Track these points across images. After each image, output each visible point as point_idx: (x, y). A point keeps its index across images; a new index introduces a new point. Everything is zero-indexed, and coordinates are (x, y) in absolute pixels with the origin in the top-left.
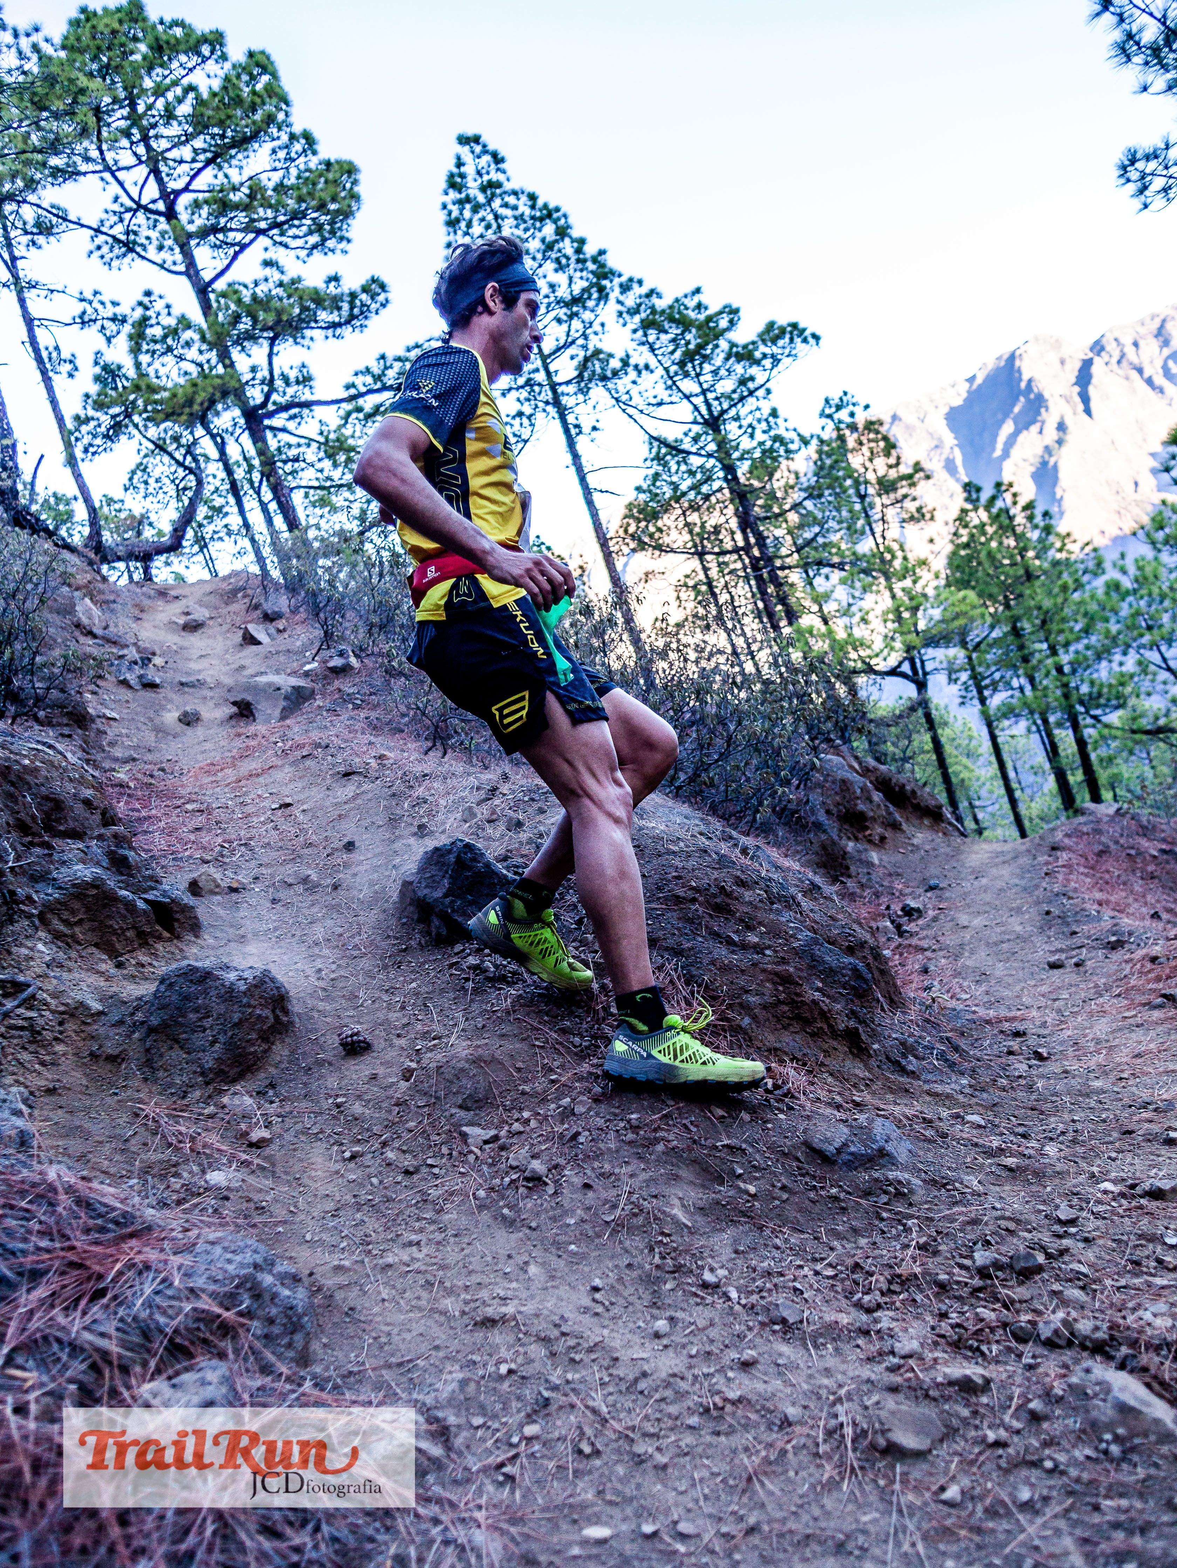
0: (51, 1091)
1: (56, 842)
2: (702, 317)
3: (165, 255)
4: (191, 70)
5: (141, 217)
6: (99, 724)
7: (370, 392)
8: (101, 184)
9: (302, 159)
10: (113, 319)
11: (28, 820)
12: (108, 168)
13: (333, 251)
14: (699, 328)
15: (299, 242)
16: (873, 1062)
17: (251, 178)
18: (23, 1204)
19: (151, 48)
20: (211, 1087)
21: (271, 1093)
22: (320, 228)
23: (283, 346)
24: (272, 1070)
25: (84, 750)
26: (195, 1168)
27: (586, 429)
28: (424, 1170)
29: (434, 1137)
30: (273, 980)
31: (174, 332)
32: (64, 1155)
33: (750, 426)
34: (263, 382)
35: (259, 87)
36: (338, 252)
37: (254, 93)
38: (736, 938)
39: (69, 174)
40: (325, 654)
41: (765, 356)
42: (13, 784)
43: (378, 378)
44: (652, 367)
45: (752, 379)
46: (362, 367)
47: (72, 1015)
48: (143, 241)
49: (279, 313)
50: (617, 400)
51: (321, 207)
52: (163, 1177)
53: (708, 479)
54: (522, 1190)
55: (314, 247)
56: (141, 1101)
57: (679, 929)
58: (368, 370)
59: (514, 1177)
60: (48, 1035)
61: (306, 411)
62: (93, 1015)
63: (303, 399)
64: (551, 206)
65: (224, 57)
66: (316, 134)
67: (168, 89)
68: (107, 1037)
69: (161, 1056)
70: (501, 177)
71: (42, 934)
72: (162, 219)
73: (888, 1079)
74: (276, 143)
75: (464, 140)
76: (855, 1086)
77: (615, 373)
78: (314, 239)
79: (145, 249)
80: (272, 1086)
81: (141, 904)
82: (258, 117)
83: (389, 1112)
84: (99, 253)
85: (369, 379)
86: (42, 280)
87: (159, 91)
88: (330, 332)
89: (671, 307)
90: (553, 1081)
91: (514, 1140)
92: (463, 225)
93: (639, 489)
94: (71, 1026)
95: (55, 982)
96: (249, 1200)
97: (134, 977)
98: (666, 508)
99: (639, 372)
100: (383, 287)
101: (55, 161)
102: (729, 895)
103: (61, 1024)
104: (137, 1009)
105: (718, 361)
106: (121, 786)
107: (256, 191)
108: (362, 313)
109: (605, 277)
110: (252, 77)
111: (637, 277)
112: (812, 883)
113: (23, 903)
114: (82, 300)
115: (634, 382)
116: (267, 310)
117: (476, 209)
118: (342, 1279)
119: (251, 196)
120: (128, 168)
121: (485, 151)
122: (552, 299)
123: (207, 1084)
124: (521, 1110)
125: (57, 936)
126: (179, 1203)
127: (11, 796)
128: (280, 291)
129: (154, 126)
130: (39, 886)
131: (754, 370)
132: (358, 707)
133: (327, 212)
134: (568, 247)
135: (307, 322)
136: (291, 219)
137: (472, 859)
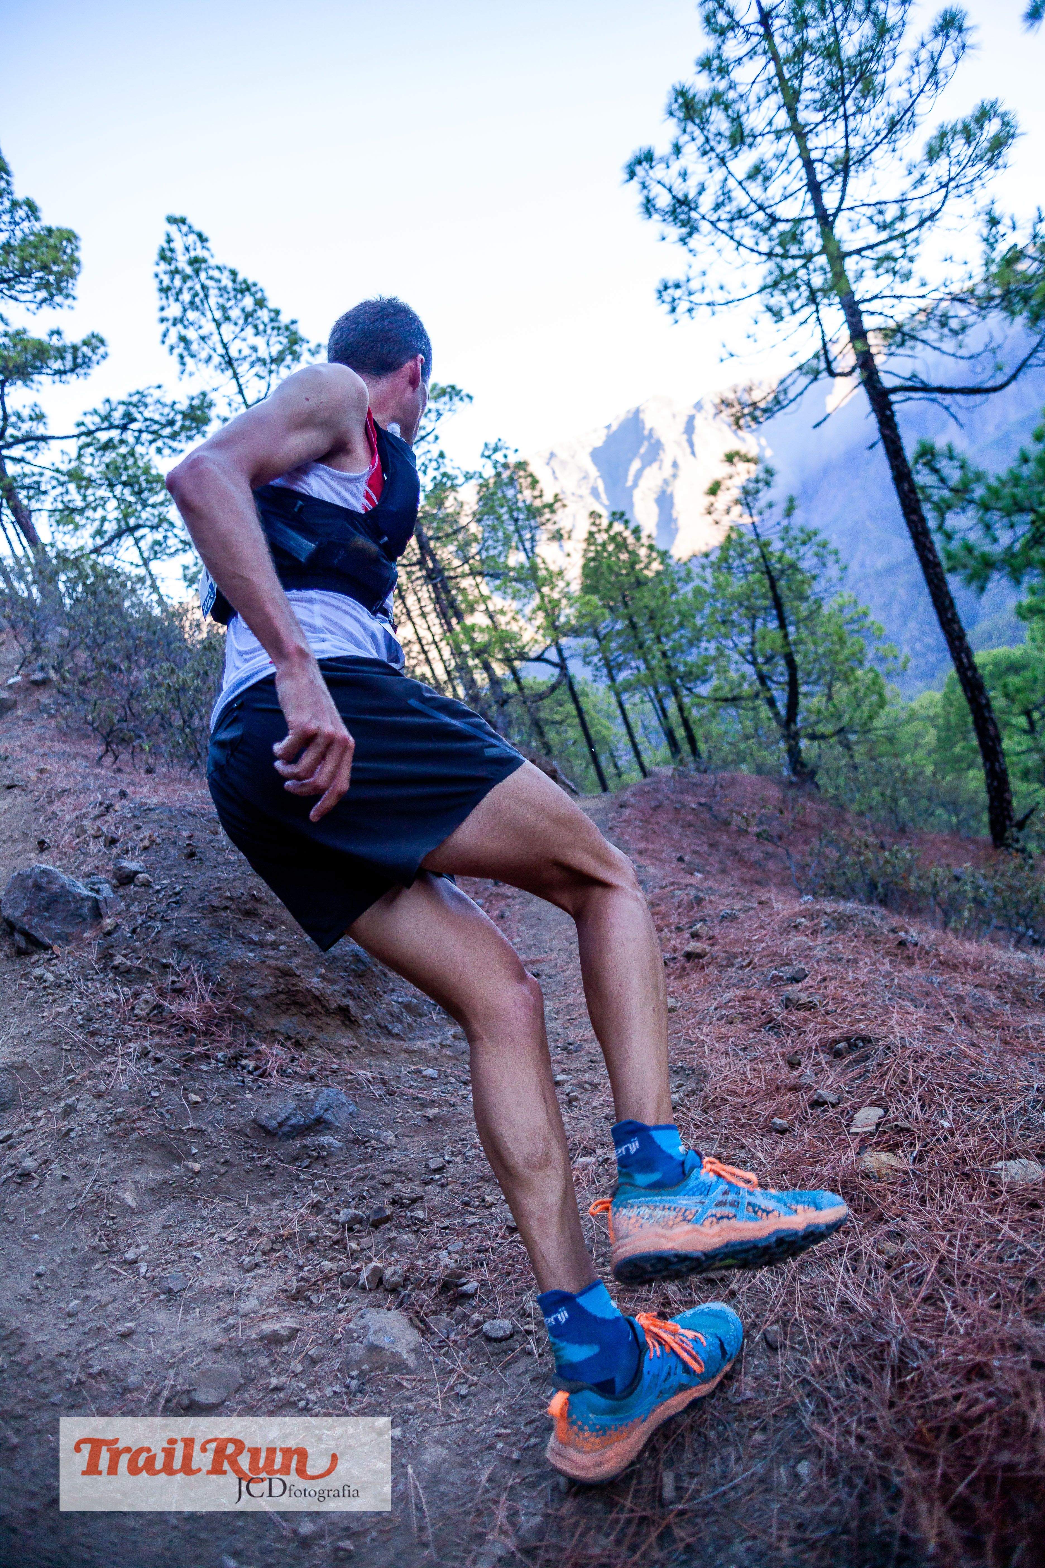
7: (99, 430)
9: (25, 225)
13: (60, 306)
15: (28, 297)
22: (44, 285)
23: (13, 388)
36: (64, 307)
40: (26, 668)
43: (105, 418)
46: (90, 409)
51: (44, 267)
55: (44, 301)
58: (95, 412)
61: (42, 444)
63: (37, 433)
64: (251, 281)
66: (38, 202)
70: (205, 254)
75: (172, 220)
78: (42, 294)
85: (97, 419)
88: (57, 377)
92: (174, 291)
100: (102, 342)
108: (85, 363)
109: (297, 343)
117: (185, 278)
121: (191, 231)
122: (254, 358)
128: (5, 341)
132: (51, 716)
133: (51, 272)
134: (264, 315)
135: (36, 368)
136: (17, 276)
137: (48, 883)
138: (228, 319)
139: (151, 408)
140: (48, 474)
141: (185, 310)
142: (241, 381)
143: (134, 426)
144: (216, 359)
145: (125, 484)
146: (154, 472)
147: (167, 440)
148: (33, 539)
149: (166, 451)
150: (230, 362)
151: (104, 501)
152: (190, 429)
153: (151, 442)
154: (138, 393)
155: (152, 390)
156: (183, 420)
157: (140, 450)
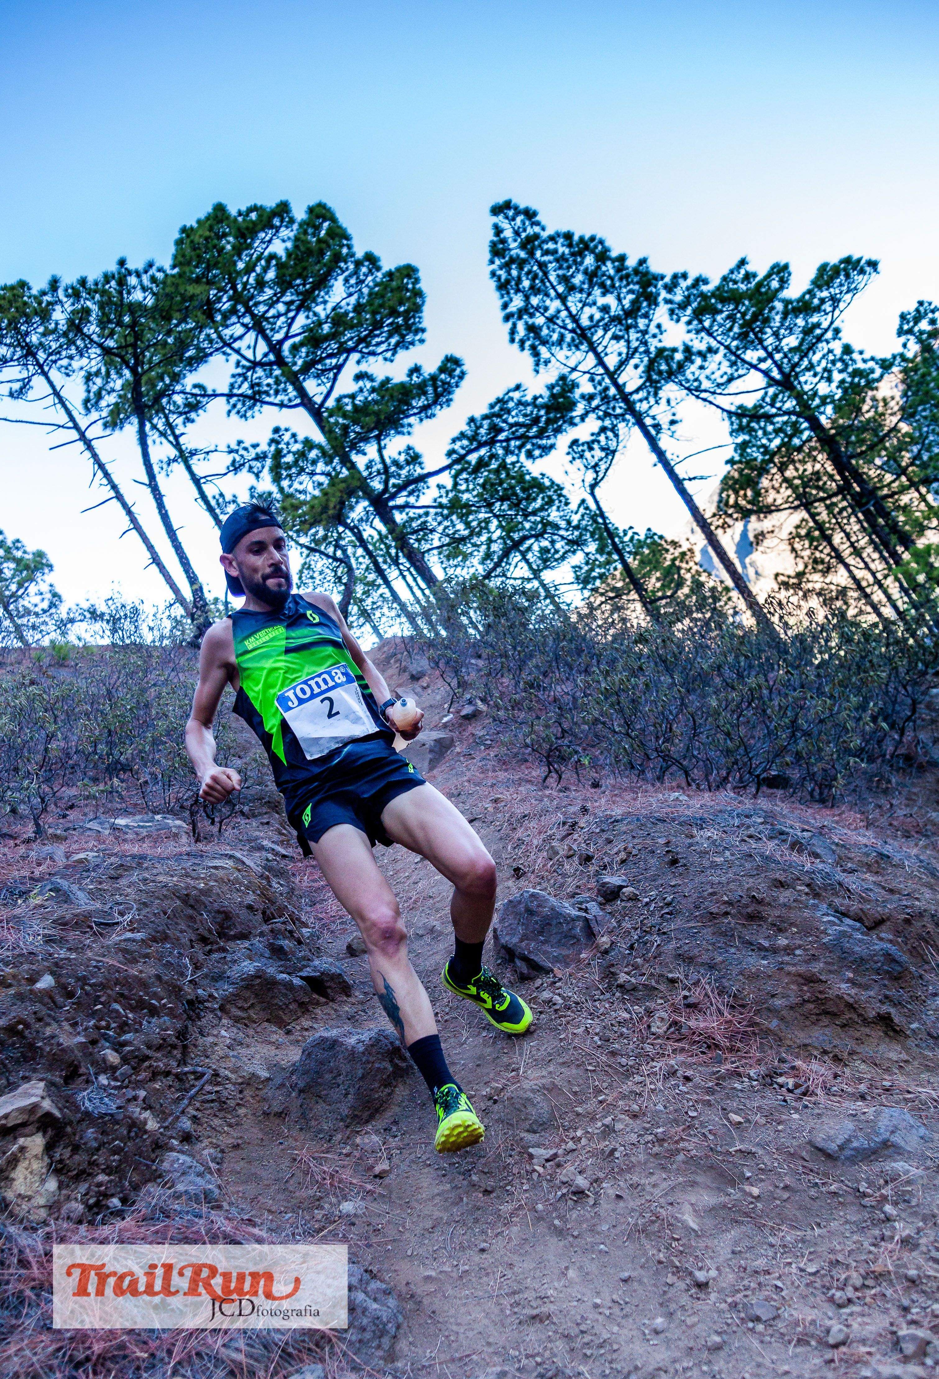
0: (236, 1147)
1: (230, 946)
2: (752, 286)
3: (282, 395)
4: (269, 242)
5: (259, 371)
7: (470, 452)
9: (370, 278)
10: (257, 459)
11: (207, 933)
12: (226, 344)
13: (412, 343)
15: (384, 347)
17: (334, 309)
19: (237, 237)
20: (349, 1130)
21: (394, 1129)
22: (396, 329)
23: (388, 439)
24: (396, 1109)
26: (333, 1200)
27: (665, 426)
28: (499, 1189)
29: (508, 1159)
30: (388, 1037)
31: (302, 455)
33: (825, 370)
34: (379, 473)
35: (323, 233)
36: (417, 343)
37: (320, 241)
38: (766, 944)
40: (455, 705)
41: (823, 300)
42: (192, 907)
44: (714, 348)
45: (816, 326)
46: (456, 434)
47: (248, 1084)
49: (377, 414)
50: (689, 389)
51: (394, 313)
52: (310, 1210)
53: (797, 431)
54: (569, 1202)
55: (397, 345)
56: (297, 1148)
57: (713, 944)
58: (463, 435)
59: (565, 1191)
61: (421, 485)
62: (262, 1082)
63: (416, 474)
64: (586, 238)
65: (292, 221)
66: (377, 253)
67: (255, 264)
68: (274, 1098)
69: (311, 1109)
70: (537, 230)
71: (224, 1022)
74: (346, 274)
75: (497, 210)
77: (681, 366)
78: (395, 339)
80: (396, 1122)
81: (298, 982)
82: (327, 258)
85: (465, 442)
87: (250, 269)
88: (423, 414)
89: (720, 288)
90: (601, 1102)
91: (568, 1157)
93: (731, 462)
94: (247, 1093)
95: (234, 1059)
96: (369, 1224)
97: (298, 1041)
98: (763, 470)
99: (704, 357)
100: (457, 362)
102: (760, 902)
103: (240, 1092)
104: (292, 1073)
105: (777, 322)
107: (338, 320)
108: (445, 390)
109: (650, 285)
110: (316, 228)
113: (206, 1002)
114: (230, 452)
115: (701, 368)
116: (367, 415)
117: (521, 266)
118: (430, 1287)
119: (336, 325)
120: (240, 338)
123: (346, 1127)
124: (576, 1129)
125: (236, 1021)
126: (320, 1230)
127: (191, 918)
128: (374, 396)
129: (252, 297)
130: (217, 985)
131: (816, 318)
132: (488, 747)
133: (399, 314)
135: (403, 412)
136: (371, 331)
137: (538, 906)
139: (513, 413)
140: (432, 511)
141: (527, 300)
142: (599, 350)
143: (502, 437)
144: (569, 337)
145: (502, 499)
146: (527, 477)
147: (534, 441)
148: (429, 579)
149: (537, 452)
150: (583, 334)
151: (487, 521)
152: (556, 420)
153: (520, 448)
154: (499, 401)
155: (511, 394)
156: (547, 413)
157: (510, 459)
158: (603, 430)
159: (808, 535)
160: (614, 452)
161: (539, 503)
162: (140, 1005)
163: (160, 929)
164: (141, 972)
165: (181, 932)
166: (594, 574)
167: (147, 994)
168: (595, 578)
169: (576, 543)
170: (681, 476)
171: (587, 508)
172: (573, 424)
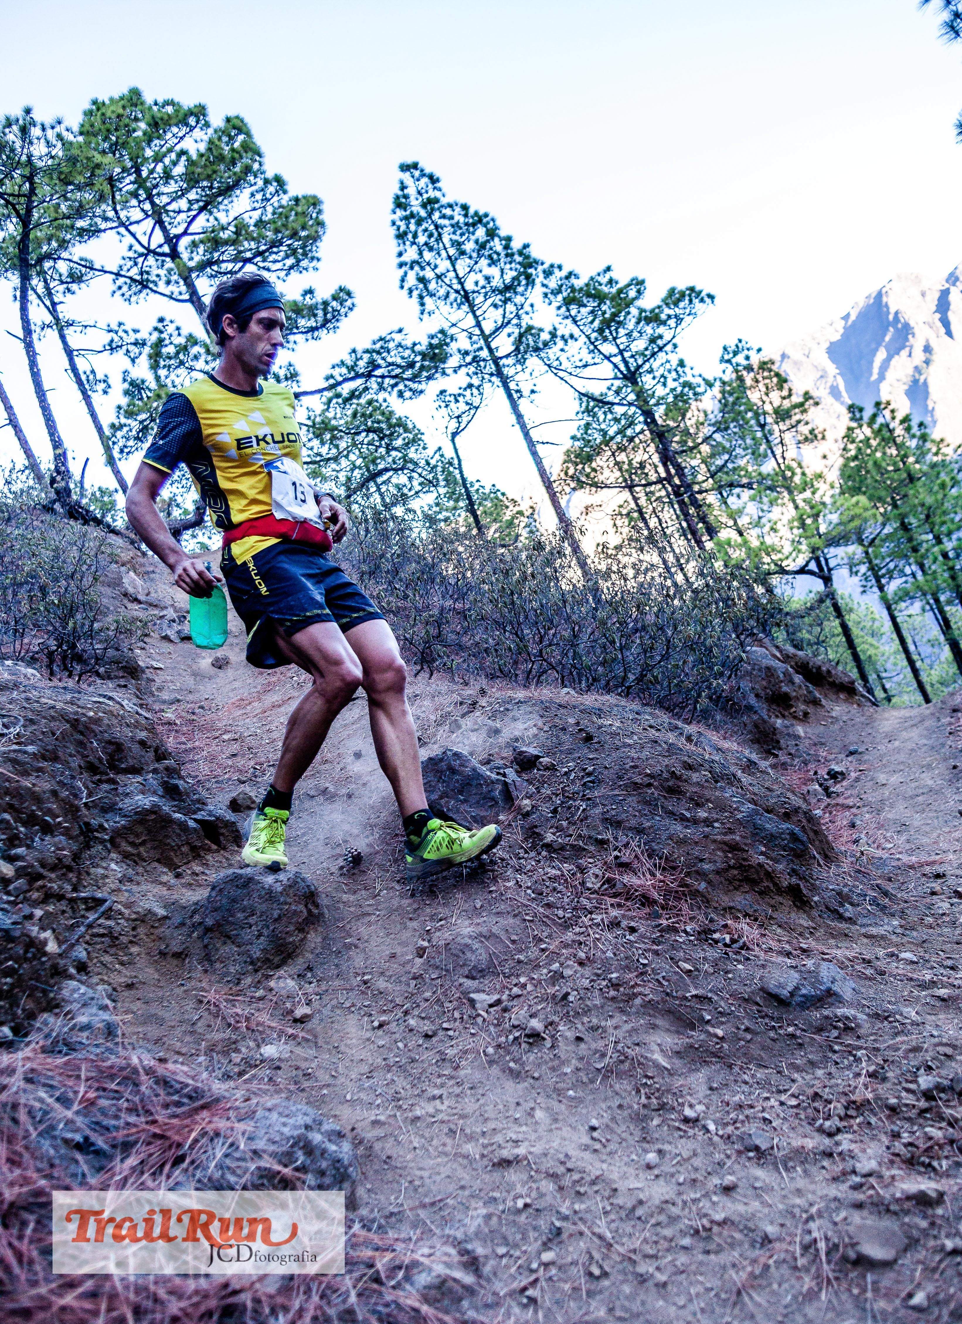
0: (130, 986)
1: (120, 778)
2: (614, 290)
3: (172, 288)
4: (181, 138)
5: (151, 260)
6: (149, 674)
7: (346, 380)
8: (118, 237)
9: (276, 198)
10: (136, 344)
11: (96, 762)
12: (122, 224)
13: (306, 269)
14: (612, 299)
15: (279, 266)
16: (815, 913)
17: (236, 219)
18: (113, 1086)
19: (149, 125)
20: (260, 974)
21: (309, 975)
22: (293, 252)
24: (310, 956)
25: (138, 697)
26: (252, 1044)
27: (526, 392)
28: (441, 1033)
29: (447, 1004)
30: (303, 880)
31: (184, 349)
32: (144, 1039)
33: (662, 376)
35: (237, 145)
36: (311, 269)
37: (233, 150)
38: (688, 815)
39: (93, 232)
41: (669, 317)
42: (82, 733)
43: (351, 369)
44: (576, 336)
45: (660, 337)
46: (337, 361)
47: (143, 921)
48: (154, 278)
50: (549, 366)
51: (294, 235)
52: (226, 1053)
53: (631, 424)
54: (523, 1045)
55: (291, 268)
56: (203, 990)
57: (639, 811)
58: (342, 363)
59: (517, 1034)
60: (124, 939)
62: (159, 920)
64: (481, 213)
65: (207, 125)
66: (285, 177)
67: (165, 156)
68: (173, 938)
69: (217, 950)
70: (438, 194)
71: (113, 855)
72: (168, 259)
73: (828, 926)
74: (254, 188)
75: (405, 168)
76: (801, 934)
77: (546, 344)
78: (290, 261)
79: (156, 285)
80: (310, 969)
81: (192, 824)
82: (238, 169)
83: (409, 985)
84: (121, 292)
85: (344, 370)
86: (78, 319)
87: (158, 159)
88: (310, 334)
89: (587, 285)
90: (543, 950)
91: (515, 1002)
92: (410, 236)
93: (574, 438)
94: (142, 930)
95: (126, 894)
96: (297, 1068)
97: (191, 885)
98: (598, 451)
99: (566, 341)
100: (349, 294)
101: (80, 224)
102: (679, 778)
103: (134, 929)
104: (194, 912)
105: (631, 325)
106: (170, 724)
107: (240, 229)
108: (334, 317)
109: (531, 267)
110: (231, 138)
111: (557, 262)
112: (749, 760)
113: (97, 831)
114: (110, 331)
115: (562, 350)
117: (419, 223)
118: (380, 1132)
119: (237, 233)
120: (138, 222)
121: (423, 175)
122: (488, 288)
123: (256, 971)
124: (518, 976)
125: (126, 856)
126: (241, 1074)
127: (81, 744)
129: (156, 186)
130: (108, 816)
131: (661, 330)
133: (299, 238)
134: (497, 245)
136: (269, 248)
137: (462, 765)
138: (463, 253)
139: (392, 354)
141: (421, 254)
142: (478, 313)
143: (378, 372)
144: (453, 296)
145: (369, 430)
146: (394, 416)
147: (407, 383)
149: (407, 394)
150: (466, 297)
152: (429, 368)
153: (393, 386)
154: (381, 339)
155: (393, 335)
156: (423, 359)
157: (382, 396)
158: (470, 386)
159: (628, 515)
160: (477, 408)
161: (399, 443)
162: (31, 821)
163: (50, 747)
164: (34, 785)
165: (71, 755)
166: (440, 516)
167: (41, 809)
168: (440, 520)
169: (432, 483)
170: (535, 439)
171: (442, 456)
172: (444, 373)
